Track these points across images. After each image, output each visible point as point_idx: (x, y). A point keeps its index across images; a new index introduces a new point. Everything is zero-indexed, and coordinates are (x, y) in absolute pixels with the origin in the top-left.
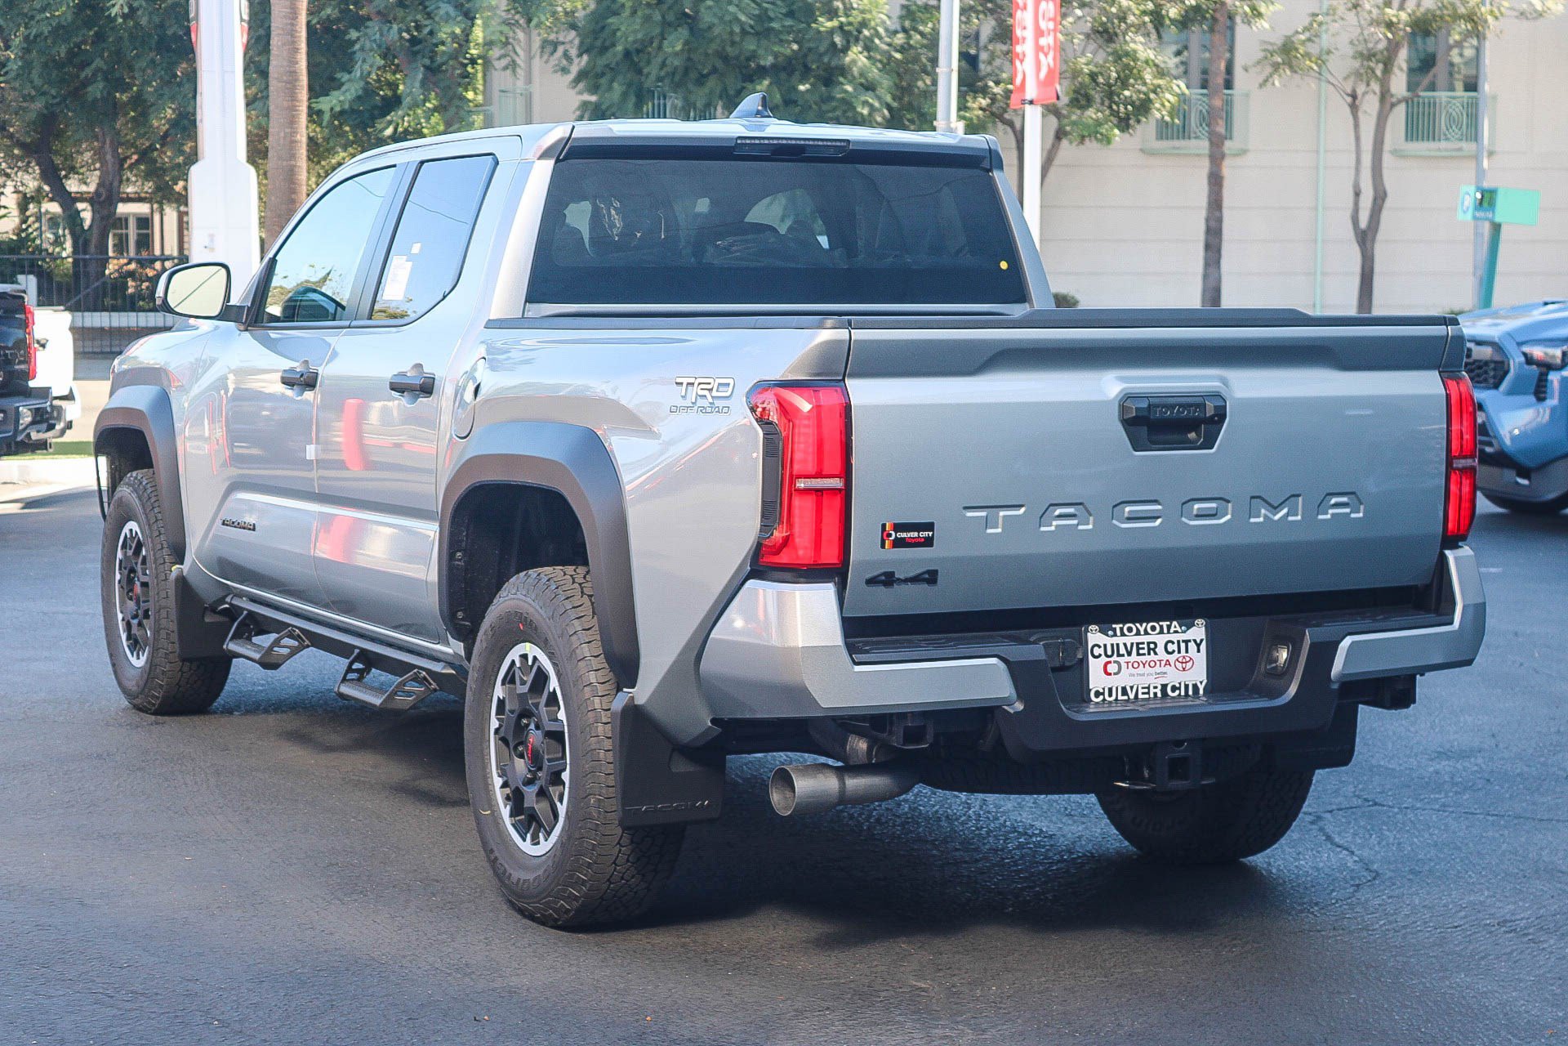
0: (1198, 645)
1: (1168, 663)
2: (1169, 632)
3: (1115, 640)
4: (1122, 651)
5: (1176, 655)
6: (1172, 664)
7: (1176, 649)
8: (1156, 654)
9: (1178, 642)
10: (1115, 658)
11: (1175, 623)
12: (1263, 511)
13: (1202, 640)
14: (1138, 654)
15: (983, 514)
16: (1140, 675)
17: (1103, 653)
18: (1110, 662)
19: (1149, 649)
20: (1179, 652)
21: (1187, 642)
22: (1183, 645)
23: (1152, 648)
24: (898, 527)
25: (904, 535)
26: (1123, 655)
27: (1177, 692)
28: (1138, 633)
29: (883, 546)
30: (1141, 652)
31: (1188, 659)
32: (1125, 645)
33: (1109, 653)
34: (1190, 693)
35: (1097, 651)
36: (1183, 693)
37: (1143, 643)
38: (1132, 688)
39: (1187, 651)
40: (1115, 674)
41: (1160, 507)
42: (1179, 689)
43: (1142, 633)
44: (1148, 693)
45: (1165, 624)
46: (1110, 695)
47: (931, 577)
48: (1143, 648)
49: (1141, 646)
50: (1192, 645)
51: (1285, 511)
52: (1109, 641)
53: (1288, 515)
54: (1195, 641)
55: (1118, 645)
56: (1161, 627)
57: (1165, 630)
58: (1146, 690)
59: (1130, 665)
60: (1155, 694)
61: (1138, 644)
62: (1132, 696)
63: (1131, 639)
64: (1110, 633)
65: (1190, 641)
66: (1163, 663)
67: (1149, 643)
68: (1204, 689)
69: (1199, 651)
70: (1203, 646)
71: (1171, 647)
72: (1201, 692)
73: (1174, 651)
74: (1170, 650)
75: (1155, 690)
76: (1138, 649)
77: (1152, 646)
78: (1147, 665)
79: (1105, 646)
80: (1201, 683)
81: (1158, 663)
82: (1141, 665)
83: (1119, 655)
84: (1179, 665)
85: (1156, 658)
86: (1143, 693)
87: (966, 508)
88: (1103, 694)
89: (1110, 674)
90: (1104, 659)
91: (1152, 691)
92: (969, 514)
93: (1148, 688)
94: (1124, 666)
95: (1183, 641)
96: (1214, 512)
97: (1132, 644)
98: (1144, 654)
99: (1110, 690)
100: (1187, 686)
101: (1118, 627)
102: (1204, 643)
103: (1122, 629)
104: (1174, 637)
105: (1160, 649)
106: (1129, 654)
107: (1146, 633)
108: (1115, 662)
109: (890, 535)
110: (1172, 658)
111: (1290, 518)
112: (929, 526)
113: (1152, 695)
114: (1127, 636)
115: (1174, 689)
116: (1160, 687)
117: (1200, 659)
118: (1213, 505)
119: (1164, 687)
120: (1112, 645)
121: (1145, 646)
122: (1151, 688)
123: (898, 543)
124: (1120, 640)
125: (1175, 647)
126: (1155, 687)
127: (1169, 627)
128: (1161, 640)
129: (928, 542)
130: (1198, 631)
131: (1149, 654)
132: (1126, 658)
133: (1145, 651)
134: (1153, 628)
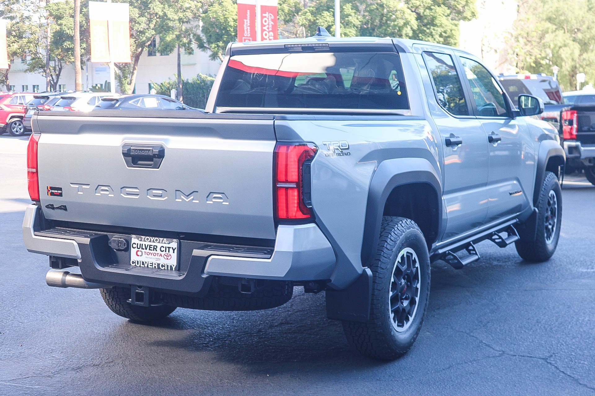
0: (174, 250)
1: (161, 255)
2: (162, 243)
3: (141, 243)
4: (144, 247)
5: (164, 253)
6: (163, 256)
7: (165, 250)
8: (156, 250)
9: (166, 247)
10: (140, 249)
11: (165, 239)
12: (182, 197)
13: (175, 248)
14: (150, 250)
15: (77, 186)
16: (150, 258)
17: (136, 247)
18: (139, 251)
19: (154, 248)
20: (166, 252)
21: (169, 248)
22: (167, 249)
23: (155, 248)
24: (52, 188)
25: (53, 191)
26: (144, 249)
27: (164, 268)
28: (150, 241)
29: (48, 195)
30: (151, 249)
31: (169, 255)
32: (145, 245)
33: (139, 247)
34: (169, 269)
35: (134, 246)
36: (166, 268)
37: (152, 245)
38: (146, 263)
39: (169, 252)
40: (140, 256)
41: (138, 190)
42: (165, 266)
43: (152, 241)
44: (152, 266)
45: (161, 239)
46: (138, 264)
47: (64, 208)
48: (152, 248)
49: (151, 246)
50: (171, 250)
51: (192, 197)
52: (139, 242)
53: (193, 199)
54: (172, 248)
55: (142, 244)
56: (160, 240)
57: (161, 242)
58: (151, 265)
59: (146, 253)
60: (155, 267)
61: (150, 245)
62: (146, 266)
63: (147, 243)
64: (140, 239)
65: (170, 248)
66: (159, 255)
67: (154, 246)
68: (175, 268)
69: (174, 252)
70: (176, 251)
71: (162, 249)
72: (174, 269)
73: (163, 251)
74: (162, 250)
75: (155, 265)
76: (150, 247)
77: (155, 247)
78: (152, 255)
79: (138, 244)
80: (174, 266)
81: (157, 254)
82: (150, 254)
83: (142, 249)
84: (165, 257)
85: (156, 252)
86: (150, 266)
87: (71, 183)
88: (135, 263)
89: (138, 256)
90: (136, 249)
91: (154, 265)
92: (72, 186)
93: (152, 264)
94: (144, 253)
95: (168, 247)
96: (160, 195)
97: (148, 245)
98: (152, 250)
99: (138, 262)
100: (168, 266)
101: (143, 237)
102: (176, 249)
103: (144, 238)
104: (165, 245)
105: (158, 249)
106: (146, 249)
107: (153, 242)
108: (140, 251)
109: (49, 191)
110: (163, 253)
111: (194, 201)
112: (60, 189)
113: (154, 267)
114: (146, 241)
115: (162, 266)
116: (157, 264)
117: (174, 256)
118: (160, 192)
119: (159, 264)
120: (140, 244)
121: (153, 247)
122: (154, 264)
123: (52, 194)
124: (144, 243)
125: (164, 249)
126: (155, 264)
127: (163, 241)
128: (159, 245)
129: (61, 195)
130: (174, 244)
131: (154, 250)
132: (145, 250)
133: (152, 249)
134: (156, 240)
